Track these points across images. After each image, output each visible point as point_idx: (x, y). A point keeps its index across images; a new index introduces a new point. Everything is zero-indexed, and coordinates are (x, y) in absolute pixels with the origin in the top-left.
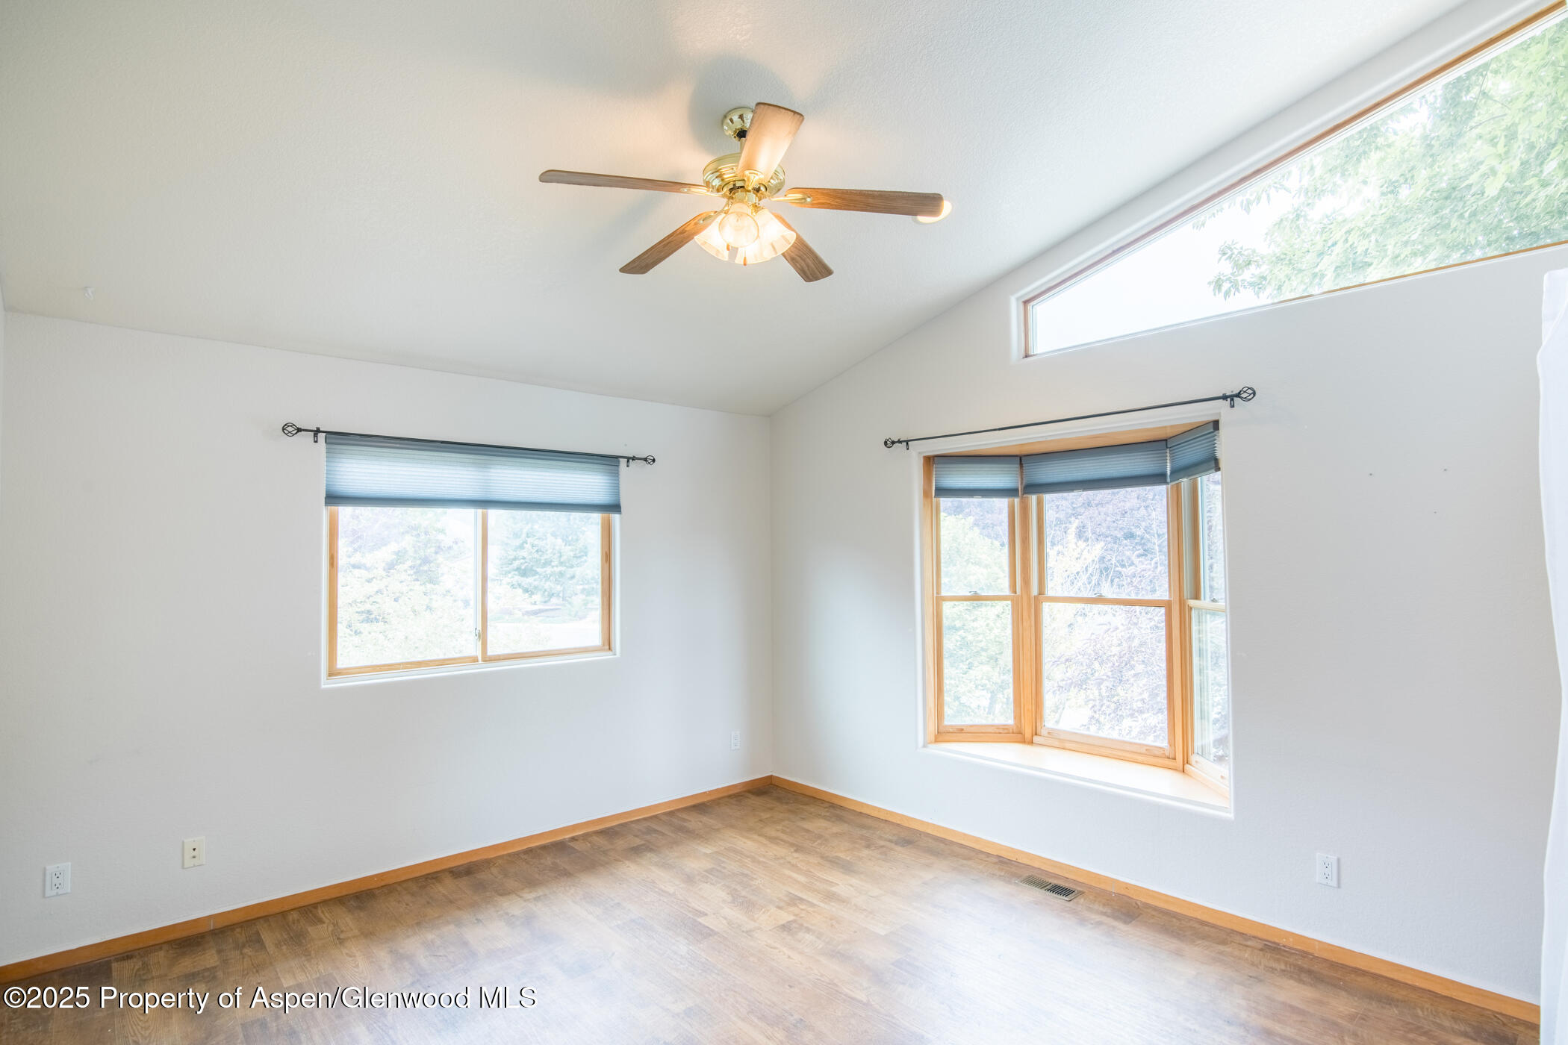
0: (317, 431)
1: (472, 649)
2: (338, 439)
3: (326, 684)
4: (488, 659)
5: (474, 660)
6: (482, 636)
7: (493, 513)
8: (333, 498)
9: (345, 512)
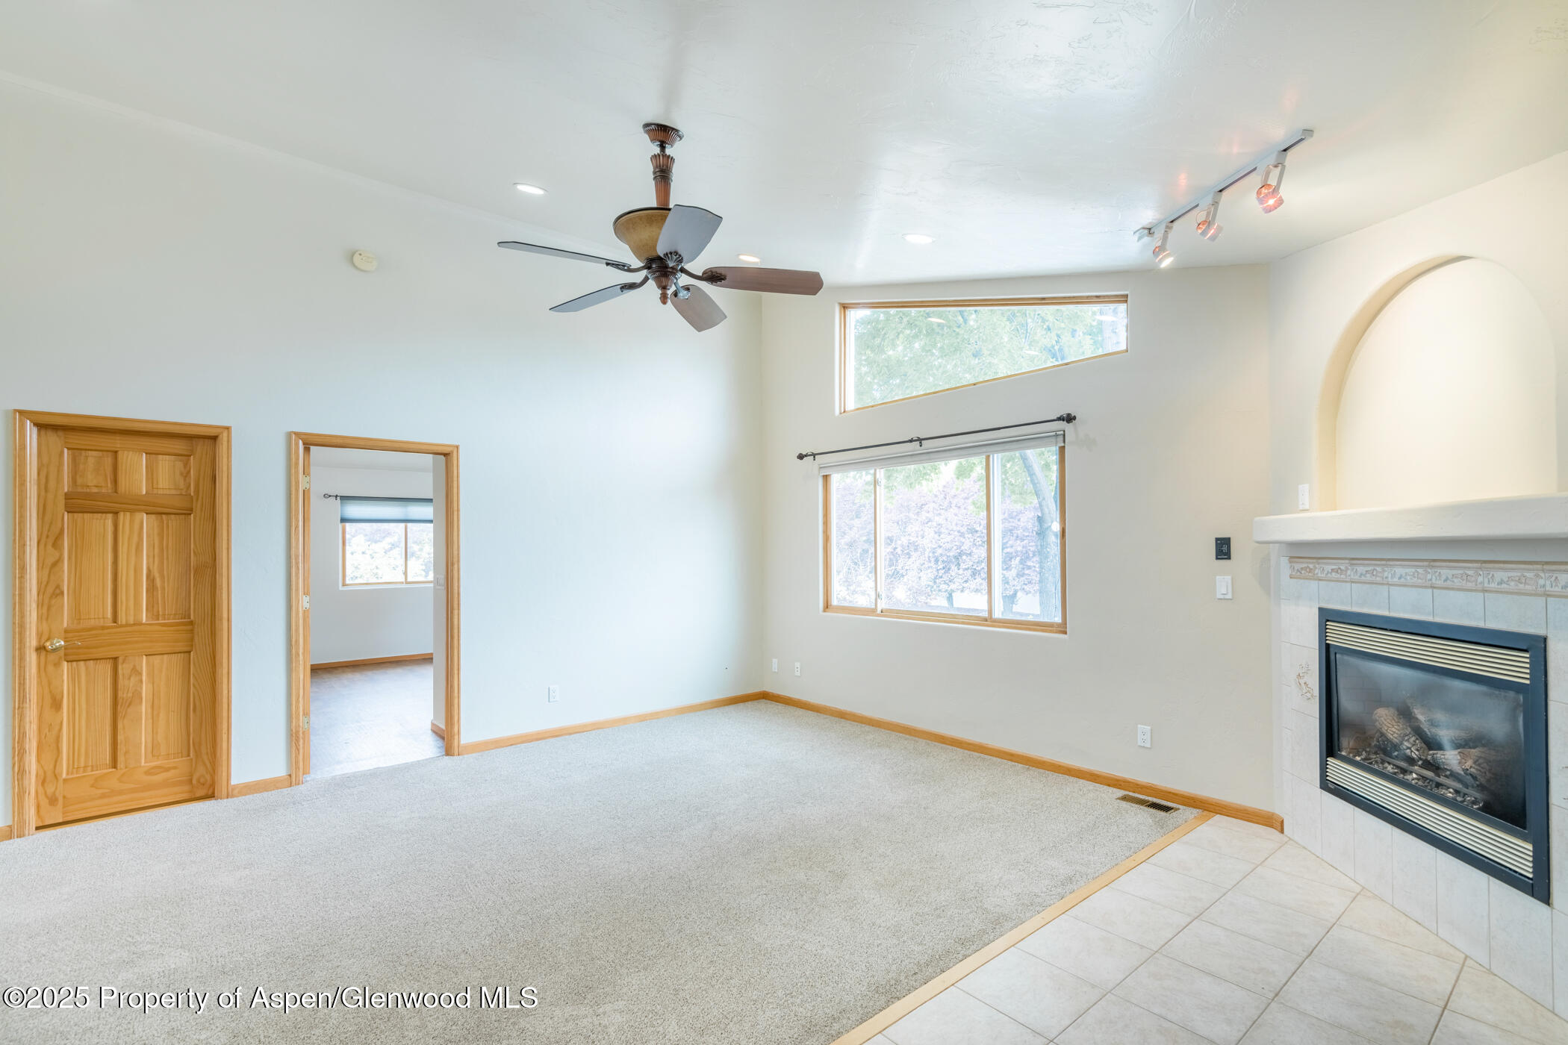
0: (336, 496)
1: (403, 579)
2: (345, 499)
3: (341, 588)
4: (407, 583)
5: (403, 583)
6: (405, 573)
7: (409, 525)
8: (343, 520)
9: (348, 525)
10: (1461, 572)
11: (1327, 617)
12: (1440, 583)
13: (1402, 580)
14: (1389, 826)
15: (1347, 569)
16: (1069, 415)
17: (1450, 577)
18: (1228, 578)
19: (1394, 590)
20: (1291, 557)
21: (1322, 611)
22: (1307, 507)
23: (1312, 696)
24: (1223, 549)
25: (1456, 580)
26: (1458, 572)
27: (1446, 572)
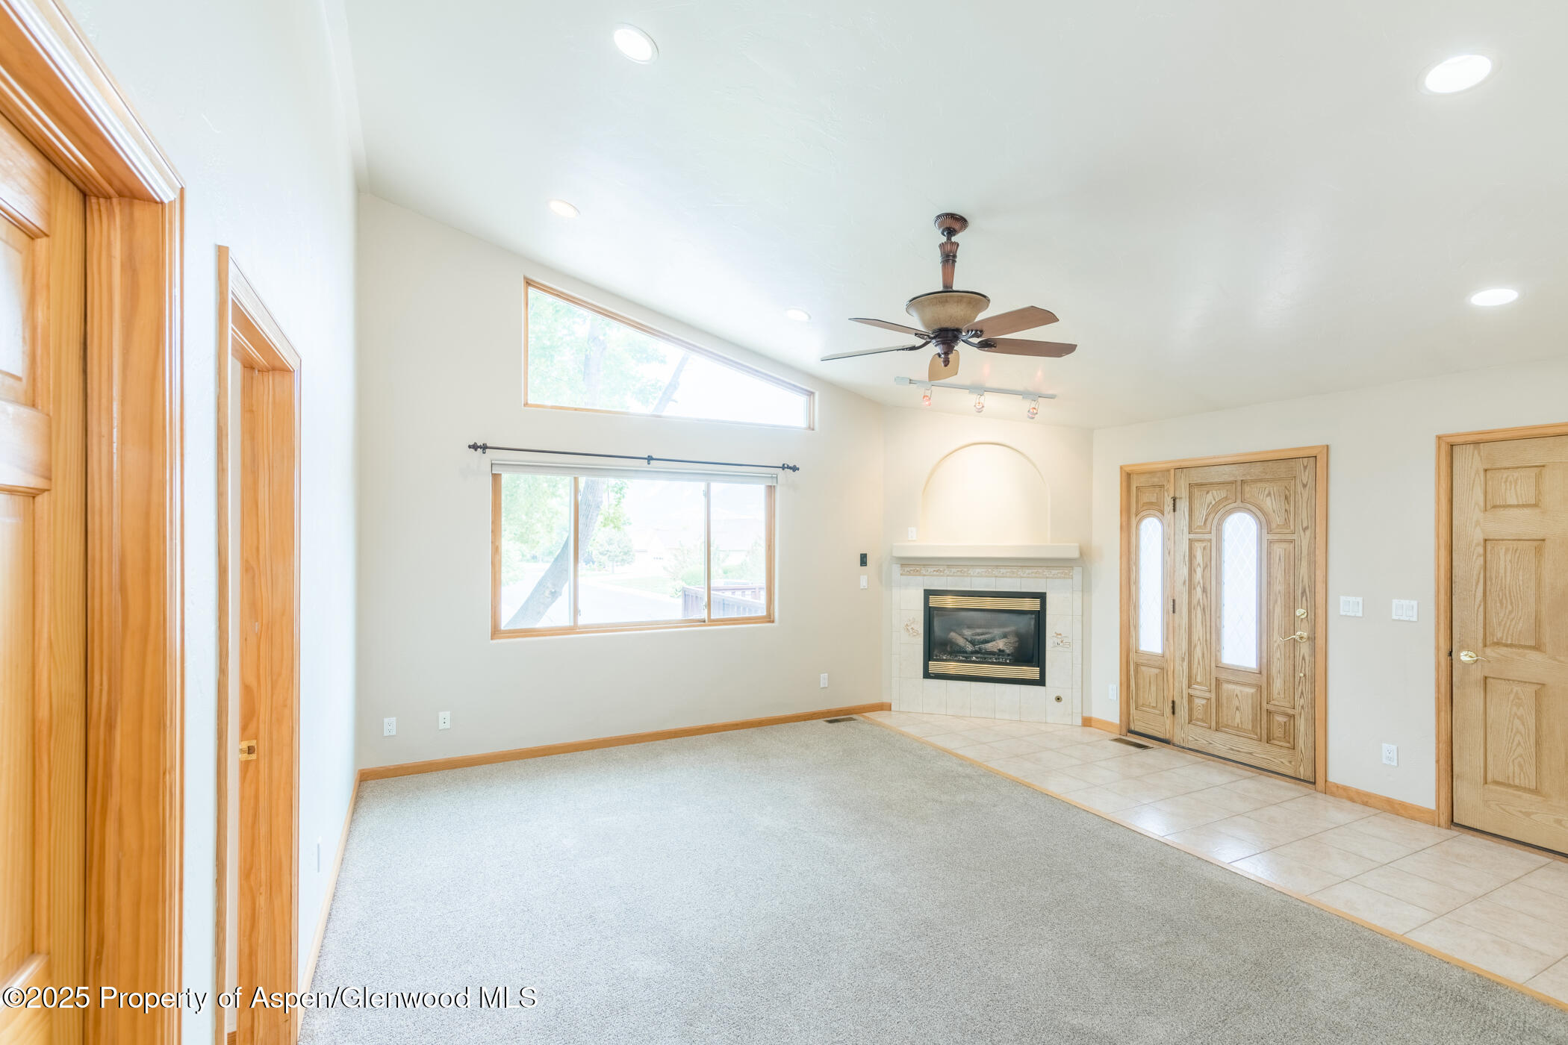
11: (928, 593)
12: (1000, 575)
14: (968, 683)
15: (944, 570)
16: (795, 466)
18: (866, 577)
19: (973, 578)
20: (902, 565)
21: (926, 591)
22: (914, 539)
23: (918, 634)
24: (863, 560)
26: (1009, 570)
27: (1003, 571)
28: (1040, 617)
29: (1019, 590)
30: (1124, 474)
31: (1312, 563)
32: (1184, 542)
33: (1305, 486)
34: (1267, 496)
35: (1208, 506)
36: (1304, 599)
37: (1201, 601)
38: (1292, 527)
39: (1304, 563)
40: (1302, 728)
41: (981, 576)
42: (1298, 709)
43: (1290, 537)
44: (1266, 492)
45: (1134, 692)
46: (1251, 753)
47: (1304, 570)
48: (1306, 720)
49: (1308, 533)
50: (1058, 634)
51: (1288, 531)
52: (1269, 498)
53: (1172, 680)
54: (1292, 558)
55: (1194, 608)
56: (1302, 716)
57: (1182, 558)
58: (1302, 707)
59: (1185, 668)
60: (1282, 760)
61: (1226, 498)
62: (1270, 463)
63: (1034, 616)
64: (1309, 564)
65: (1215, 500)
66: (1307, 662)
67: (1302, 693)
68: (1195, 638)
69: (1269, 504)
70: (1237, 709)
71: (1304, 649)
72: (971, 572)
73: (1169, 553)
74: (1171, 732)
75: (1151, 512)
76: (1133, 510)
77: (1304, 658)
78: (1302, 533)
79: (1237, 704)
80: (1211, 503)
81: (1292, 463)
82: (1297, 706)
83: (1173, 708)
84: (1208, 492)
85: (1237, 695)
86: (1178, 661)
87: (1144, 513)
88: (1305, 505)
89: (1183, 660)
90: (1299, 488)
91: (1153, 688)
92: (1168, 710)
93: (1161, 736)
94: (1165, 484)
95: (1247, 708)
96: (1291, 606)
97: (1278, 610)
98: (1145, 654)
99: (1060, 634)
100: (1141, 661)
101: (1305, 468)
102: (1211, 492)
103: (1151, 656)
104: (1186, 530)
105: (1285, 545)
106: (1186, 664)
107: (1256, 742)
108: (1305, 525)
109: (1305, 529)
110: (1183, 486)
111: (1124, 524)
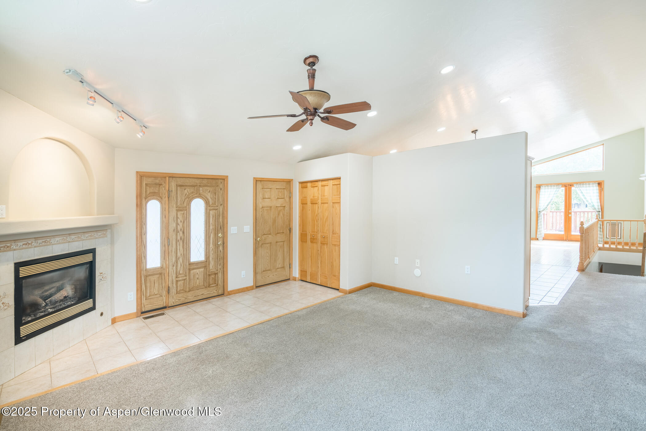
10: (77, 236)
11: (19, 265)
12: (71, 240)
13: (58, 242)
17: (74, 238)
19: (54, 246)
21: (17, 264)
22: (4, 217)
23: (8, 306)
25: (76, 239)
26: (76, 236)
27: (73, 237)
28: (91, 266)
29: (82, 250)
30: (139, 176)
31: (223, 217)
32: (174, 211)
33: (221, 189)
34: (209, 192)
35: (185, 195)
36: (221, 230)
37: (182, 237)
38: (217, 204)
39: (221, 217)
40: (220, 277)
41: (59, 243)
42: (219, 270)
43: (216, 208)
44: (208, 191)
45: (144, 291)
46: (203, 294)
47: (221, 220)
48: (221, 273)
49: (222, 206)
50: (101, 274)
51: (215, 206)
52: (209, 193)
53: (167, 277)
54: (217, 215)
55: (178, 241)
56: (220, 272)
57: (173, 218)
58: (220, 269)
59: (174, 269)
60: (214, 291)
61: (193, 192)
62: (210, 180)
63: (88, 265)
64: (222, 217)
65: (188, 193)
66: (222, 252)
67: (220, 264)
68: (179, 254)
69: (209, 196)
70: (198, 279)
71: (221, 248)
72: (53, 241)
73: (165, 217)
74: (167, 302)
75: (155, 197)
76: (144, 195)
77: (221, 251)
78: (220, 206)
79: (198, 276)
80: (186, 194)
81: (217, 181)
82: (218, 270)
83: (169, 290)
84: (185, 189)
85: (197, 273)
86: (171, 267)
87: (149, 198)
88: (221, 196)
89: (173, 266)
90: (219, 190)
91: (156, 285)
92: (164, 293)
93: (161, 306)
94: (163, 183)
95: (201, 277)
96: (216, 234)
97: (212, 236)
98: (150, 269)
99: (102, 273)
100: (149, 274)
101: (221, 183)
102: (186, 189)
103: (155, 269)
104: (175, 206)
105: (214, 211)
106: (175, 267)
107: (204, 289)
108: (221, 203)
109: (221, 205)
110: (173, 186)
111: (139, 203)
